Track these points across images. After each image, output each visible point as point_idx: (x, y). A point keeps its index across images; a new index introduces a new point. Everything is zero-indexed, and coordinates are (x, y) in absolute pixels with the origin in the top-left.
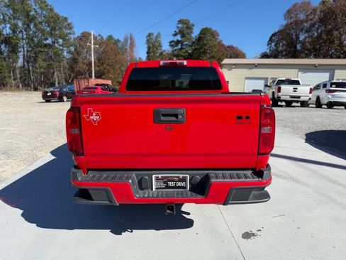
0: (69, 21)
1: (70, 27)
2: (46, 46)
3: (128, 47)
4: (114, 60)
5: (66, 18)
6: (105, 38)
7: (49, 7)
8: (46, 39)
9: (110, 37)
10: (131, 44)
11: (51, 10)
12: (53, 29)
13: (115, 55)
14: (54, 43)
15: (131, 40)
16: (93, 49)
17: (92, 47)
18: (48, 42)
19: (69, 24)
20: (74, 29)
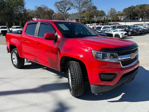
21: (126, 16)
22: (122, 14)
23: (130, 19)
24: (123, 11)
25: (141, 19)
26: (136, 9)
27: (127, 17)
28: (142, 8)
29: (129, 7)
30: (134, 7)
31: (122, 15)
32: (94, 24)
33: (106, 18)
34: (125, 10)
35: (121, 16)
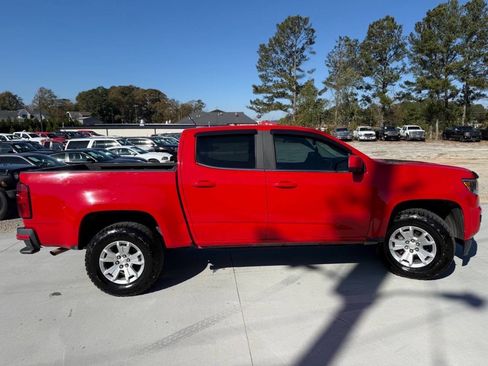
21: (90, 114)
22: (77, 105)
23: (103, 120)
24: (77, 99)
25: (142, 121)
26: (112, 96)
27: (93, 115)
28: (126, 95)
29: (94, 90)
30: (106, 92)
31: (76, 109)
32: (21, 133)
33: (29, 115)
34: (82, 97)
35: (76, 113)
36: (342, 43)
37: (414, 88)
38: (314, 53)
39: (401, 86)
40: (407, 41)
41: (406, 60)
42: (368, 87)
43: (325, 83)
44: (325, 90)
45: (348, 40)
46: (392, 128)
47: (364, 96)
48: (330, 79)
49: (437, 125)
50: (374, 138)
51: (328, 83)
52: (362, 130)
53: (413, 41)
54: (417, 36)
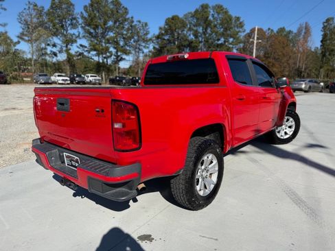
0: (241, 20)
1: (241, 25)
2: (218, 46)
3: (302, 37)
4: (280, 54)
5: (238, 18)
6: (275, 32)
7: (224, 10)
8: (218, 40)
9: (282, 30)
10: (305, 33)
11: (226, 12)
12: (226, 29)
13: (283, 48)
14: (225, 42)
15: (306, 29)
16: (255, 44)
17: (255, 42)
18: (220, 42)
19: (241, 23)
20: (245, 27)
36: (31, 6)
37: (86, 49)
38: (5, 9)
39: (78, 47)
40: (79, 16)
41: (80, 29)
42: (54, 45)
43: (18, 37)
44: (19, 42)
45: (36, 5)
46: (79, 76)
47: (51, 51)
48: (22, 34)
49: (104, 75)
50: (69, 82)
51: (21, 37)
52: (59, 76)
53: (83, 17)
54: (86, 15)
